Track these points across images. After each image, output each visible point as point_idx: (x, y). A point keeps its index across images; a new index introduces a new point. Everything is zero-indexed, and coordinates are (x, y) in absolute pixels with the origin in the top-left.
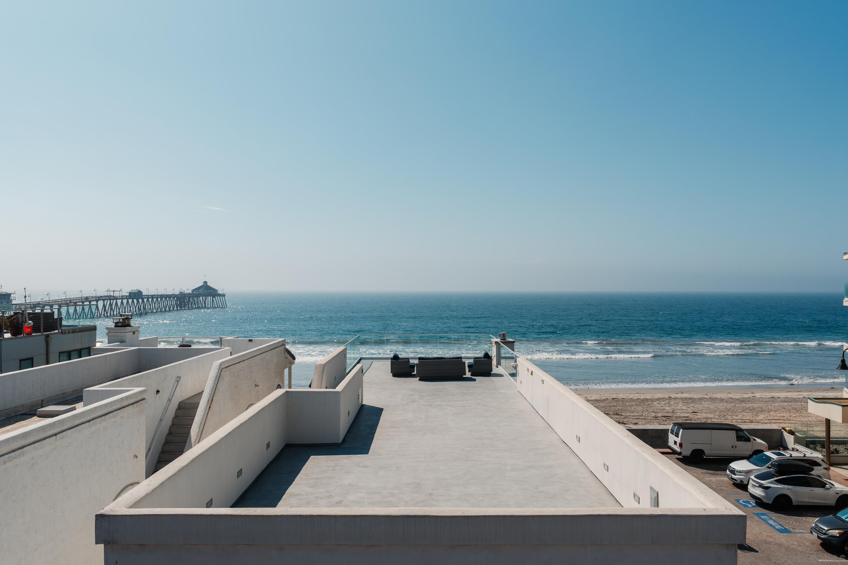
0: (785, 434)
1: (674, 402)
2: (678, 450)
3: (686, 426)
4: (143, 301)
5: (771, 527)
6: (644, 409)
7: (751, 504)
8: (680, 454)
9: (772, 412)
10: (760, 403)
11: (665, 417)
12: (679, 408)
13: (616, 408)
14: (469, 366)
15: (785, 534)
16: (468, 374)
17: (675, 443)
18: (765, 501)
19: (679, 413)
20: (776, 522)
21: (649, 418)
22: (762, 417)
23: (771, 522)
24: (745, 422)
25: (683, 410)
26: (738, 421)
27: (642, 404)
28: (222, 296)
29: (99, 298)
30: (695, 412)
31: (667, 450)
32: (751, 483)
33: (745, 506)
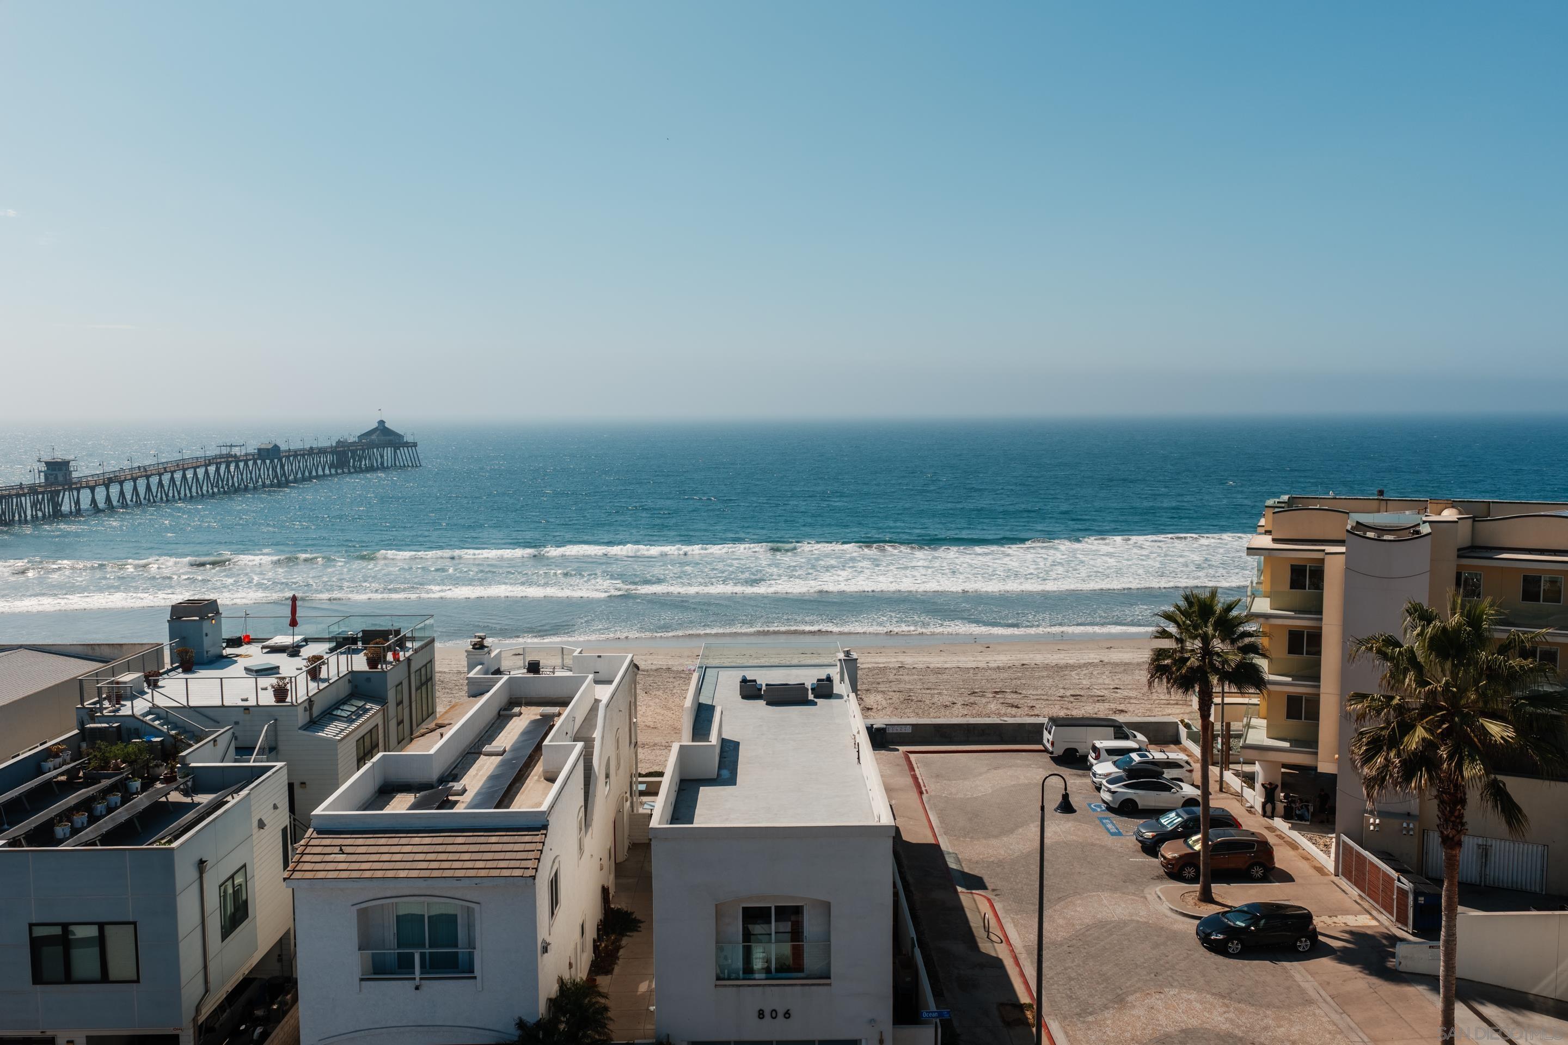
0: (1181, 727)
2: (1050, 749)
3: (1060, 723)
4: (280, 460)
5: (1106, 831)
7: (1098, 807)
8: (1052, 753)
13: (1019, 682)
14: (812, 690)
15: (1116, 837)
16: (811, 697)
17: (1048, 740)
18: (1112, 805)
20: (1114, 825)
23: (1109, 826)
27: (1056, 674)
28: (411, 447)
29: (209, 460)
30: (1117, 688)
31: (1041, 747)
32: (1103, 787)
33: (1094, 810)
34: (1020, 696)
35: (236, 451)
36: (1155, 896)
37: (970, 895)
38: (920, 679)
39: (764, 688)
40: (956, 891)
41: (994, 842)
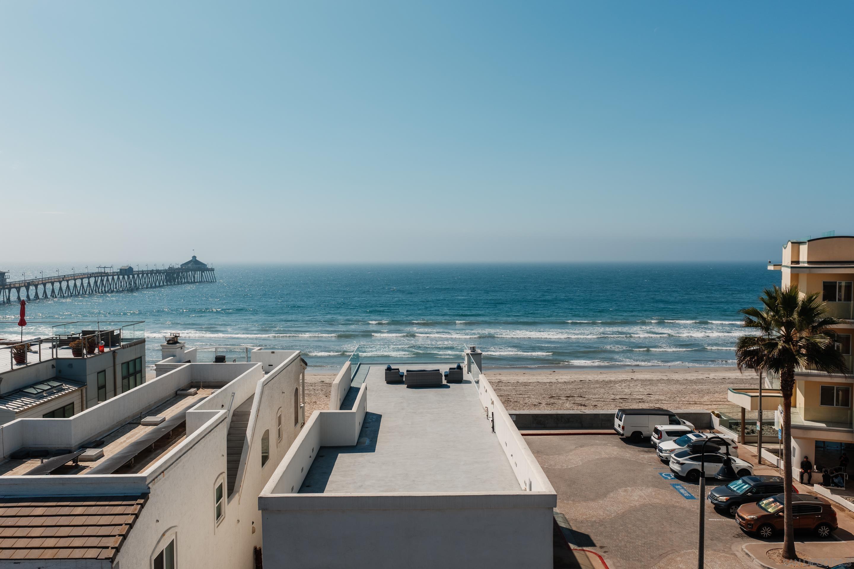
0: (713, 417)
1: (634, 384)
2: (622, 432)
4: (133, 277)
5: (681, 495)
6: (605, 391)
7: (670, 476)
8: (623, 435)
9: (716, 394)
10: (709, 385)
11: (622, 399)
12: (637, 390)
13: (581, 391)
14: (445, 376)
15: (689, 500)
16: (444, 382)
17: (619, 426)
18: (680, 474)
19: (635, 396)
20: (686, 491)
21: (608, 400)
22: (706, 399)
23: (682, 491)
24: (690, 404)
25: (640, 392)
26: (684, 402)
27: (605, 386)
28: (211, 271)
29: (90, 275)
30: (650, 394)
31: (613, 431)
32: (672, 460)
33: (666, 478)
34: (585, 399)
35: (107, 270)
36: (744, 554)
37: (582, 552)
38: (514, 389)
39: (405, 373)
40: (569, 547)
41: (592, 504)
